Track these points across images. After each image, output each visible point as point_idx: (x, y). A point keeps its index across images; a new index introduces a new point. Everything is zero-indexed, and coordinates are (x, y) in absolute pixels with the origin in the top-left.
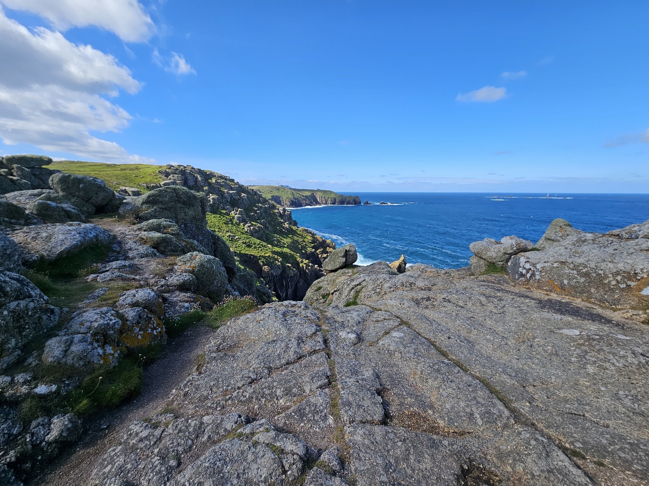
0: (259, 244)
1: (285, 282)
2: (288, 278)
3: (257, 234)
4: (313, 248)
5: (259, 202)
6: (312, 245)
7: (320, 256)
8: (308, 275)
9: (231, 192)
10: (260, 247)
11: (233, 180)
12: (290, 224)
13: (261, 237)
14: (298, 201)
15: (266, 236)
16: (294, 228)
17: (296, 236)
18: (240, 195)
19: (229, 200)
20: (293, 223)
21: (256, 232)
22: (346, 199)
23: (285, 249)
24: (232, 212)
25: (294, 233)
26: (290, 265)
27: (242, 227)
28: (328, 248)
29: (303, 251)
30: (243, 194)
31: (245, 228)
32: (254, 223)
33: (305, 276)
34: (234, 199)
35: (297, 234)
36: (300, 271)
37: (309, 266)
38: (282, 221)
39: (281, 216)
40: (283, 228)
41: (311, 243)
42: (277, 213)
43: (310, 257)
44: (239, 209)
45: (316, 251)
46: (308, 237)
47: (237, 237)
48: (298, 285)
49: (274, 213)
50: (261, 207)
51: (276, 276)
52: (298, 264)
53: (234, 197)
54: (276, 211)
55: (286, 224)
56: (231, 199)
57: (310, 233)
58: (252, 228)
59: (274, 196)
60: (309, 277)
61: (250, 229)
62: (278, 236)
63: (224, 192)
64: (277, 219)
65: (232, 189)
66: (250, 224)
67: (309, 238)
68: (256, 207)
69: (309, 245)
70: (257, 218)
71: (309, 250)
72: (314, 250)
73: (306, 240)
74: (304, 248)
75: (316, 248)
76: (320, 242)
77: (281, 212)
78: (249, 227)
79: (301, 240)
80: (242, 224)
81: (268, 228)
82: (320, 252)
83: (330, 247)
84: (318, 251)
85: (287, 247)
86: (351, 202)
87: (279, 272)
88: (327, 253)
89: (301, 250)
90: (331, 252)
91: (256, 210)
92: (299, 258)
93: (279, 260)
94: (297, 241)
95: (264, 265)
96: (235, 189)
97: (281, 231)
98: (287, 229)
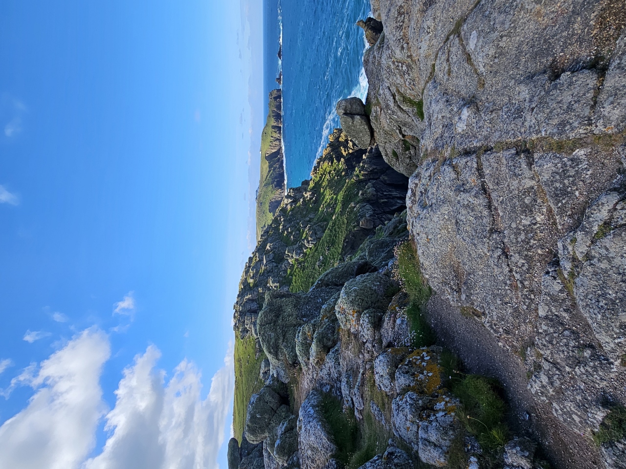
0: (331, 231)
1: (383, 199)
2: (377, 195)
3: (318, 233)
4: (339, 161)
5: (277, 228)
6: (335, 161)
7: (351, 151)
8: (376, 168)
9: (265, 262)
10: (335, 230)
11: (251, 259)
12: (306, 191)
13: (322, 227)
14: (276, 178)
15: (321, 221)
16: (312, 185)
17: (322, 183)
18: (268, 251)
19: (275, 264)
20: (306, 186)
21: (316, 234)
22: (273, 112)
23: (338, 198)
24: (290, 261)
25: (318, 185)
26: (360, 192)
27: (309, 250)
28: (340, 139)
29: (343, 173)
30: (268, 247)
31: (310, 247)
32: (304, 235)
33: (376, 173)
34: (273, 258)
35: (319, 181)
36: (369, 179)
37: (363, 167)
38: (301, 200)
39: (295, 201)
40: (311, 199)
41: (332, 163)
42: (291, 206)
43: (352, 165)
44: (286, 253)
45: (343, 157)
46: (324, 167)
47: (321, 257)
48: (388, 182)
49: (292, 210)
50: (283, 226)
51: (374, 210)
52: (359, 182)
53: (271, 258)
54: (289, 207)
55: (306, 196)
56: (273, 262)
57: (319, 163)
58: (310, 239)
59: (269, 209)
60: (378, 168)
61: (311, 240)
62: (322, 206)
63: (265, 270)
64: (299, 207)
65: (261, 260)
66: (305, 241)
67: (326, 165)
68: (283, 232)
69: (335, 166)
70: (298, 232)
71: (342, 165)
72: (342, 160)
73: (328, 170)
74: (338, 172)
75: (339, 157)
76: (332, 151)
77: (290, 201)
78: (308, 242)
79: (328, 177)
80: (305, 251)
81: (310, 218)
82: (345, 151)
83: (339, 136)
84: (344, 154)
85: (337, 194)
86: (278, 103)
87: (368, 206)
88: (347, 141)
89: (341, 176)
90: (346, 136)
91: (288, 232)
92: (352, 180)
93: (353, 205)
94: (329, 181)
95: (358, 225)
96: (261, 256)
97: (315, 202)
98: (313, 194)
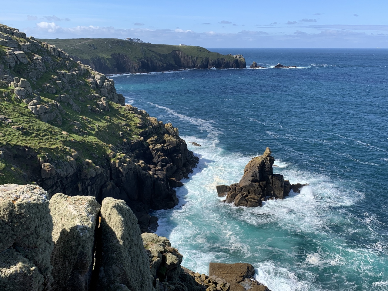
0: (45, 131)
1: (82, 186)
2: (87, 180)
3: (47, 115)
4: (141, 135)
5: (63, 66)
6: (141, 131)
7: (151, 147)
8: (123, 176)
9: (16, 53)
10: (45, 135)
11: (23, 35)
12: (108, 100)
13: (55, 119)
15: (63, 118)
16: (116, 105)
17: (117, 117)
18: (31, 57)
19: (13, 65)
20: (116, 98)
21: (45, 113)
22: (223, 59)
23: (91, 137)
24: (12, 83)
25: (115, 113)
27: (25, 106)
28: (166, 135)
29: (125, 140)
30: (37, 56)
31: (29, 107)
32: (46, 99)
33: (118, 177)
34: (21, 63)
35: (120, 114)
36: (110, 169)
37: (125, 162)
38: (97, 95)
39: (97, 87)
40: (98, 105)
41: (139, 127)
42: (91, 83)
43: (136, 149)
44: (22, 79)
45: (146, 139)
46: (135, 119)
47: (10, 121)
48: (104, 189)
49: (86, 84)
50: (64, 75)
51: (67, 177)
52: (108, 159)
53: (21, 60)
54: (91, 80)
55: (102, 99)
56: (16, 62)
57: (141, 113)
58: (39, 106)
59: (115, 54)
60: (123, 178)
61: (37, 107)
62: (85, 118)
63: (5, 53)
64: (89, 92)
65: (20, 48)
66: (35, 101)
67: (138, 120)
68: (56, 74)
69: (136, 130)
70: (54, 91)
71: (136, 138)
72: (142, 138)
73: (132, 123)
74: (127, 135)
75: (146, 135)
76: (154, 127)
77: (98, 81)
78: (34, 105)
79: (124, 123)
80: (24, 101)
81: (72, 106)
82: (151, 141)
83: (170, 134)
84: (149, 141)
85: (96, 135)
86: (231, 65)
87: (71, 171)
88: (164, 142)
89: (122, 138)
90: (169, 141)
91: (56, 80)
92: (110, 151)
94: (118, 126)
95: (46, 161)
96: (25, 47)
97: (93, 111)
98: (104, 108)
